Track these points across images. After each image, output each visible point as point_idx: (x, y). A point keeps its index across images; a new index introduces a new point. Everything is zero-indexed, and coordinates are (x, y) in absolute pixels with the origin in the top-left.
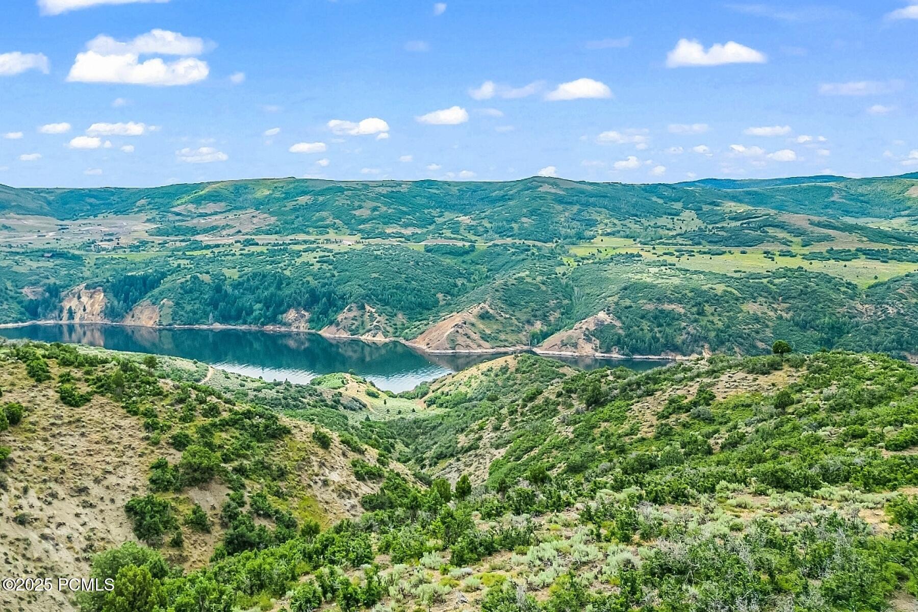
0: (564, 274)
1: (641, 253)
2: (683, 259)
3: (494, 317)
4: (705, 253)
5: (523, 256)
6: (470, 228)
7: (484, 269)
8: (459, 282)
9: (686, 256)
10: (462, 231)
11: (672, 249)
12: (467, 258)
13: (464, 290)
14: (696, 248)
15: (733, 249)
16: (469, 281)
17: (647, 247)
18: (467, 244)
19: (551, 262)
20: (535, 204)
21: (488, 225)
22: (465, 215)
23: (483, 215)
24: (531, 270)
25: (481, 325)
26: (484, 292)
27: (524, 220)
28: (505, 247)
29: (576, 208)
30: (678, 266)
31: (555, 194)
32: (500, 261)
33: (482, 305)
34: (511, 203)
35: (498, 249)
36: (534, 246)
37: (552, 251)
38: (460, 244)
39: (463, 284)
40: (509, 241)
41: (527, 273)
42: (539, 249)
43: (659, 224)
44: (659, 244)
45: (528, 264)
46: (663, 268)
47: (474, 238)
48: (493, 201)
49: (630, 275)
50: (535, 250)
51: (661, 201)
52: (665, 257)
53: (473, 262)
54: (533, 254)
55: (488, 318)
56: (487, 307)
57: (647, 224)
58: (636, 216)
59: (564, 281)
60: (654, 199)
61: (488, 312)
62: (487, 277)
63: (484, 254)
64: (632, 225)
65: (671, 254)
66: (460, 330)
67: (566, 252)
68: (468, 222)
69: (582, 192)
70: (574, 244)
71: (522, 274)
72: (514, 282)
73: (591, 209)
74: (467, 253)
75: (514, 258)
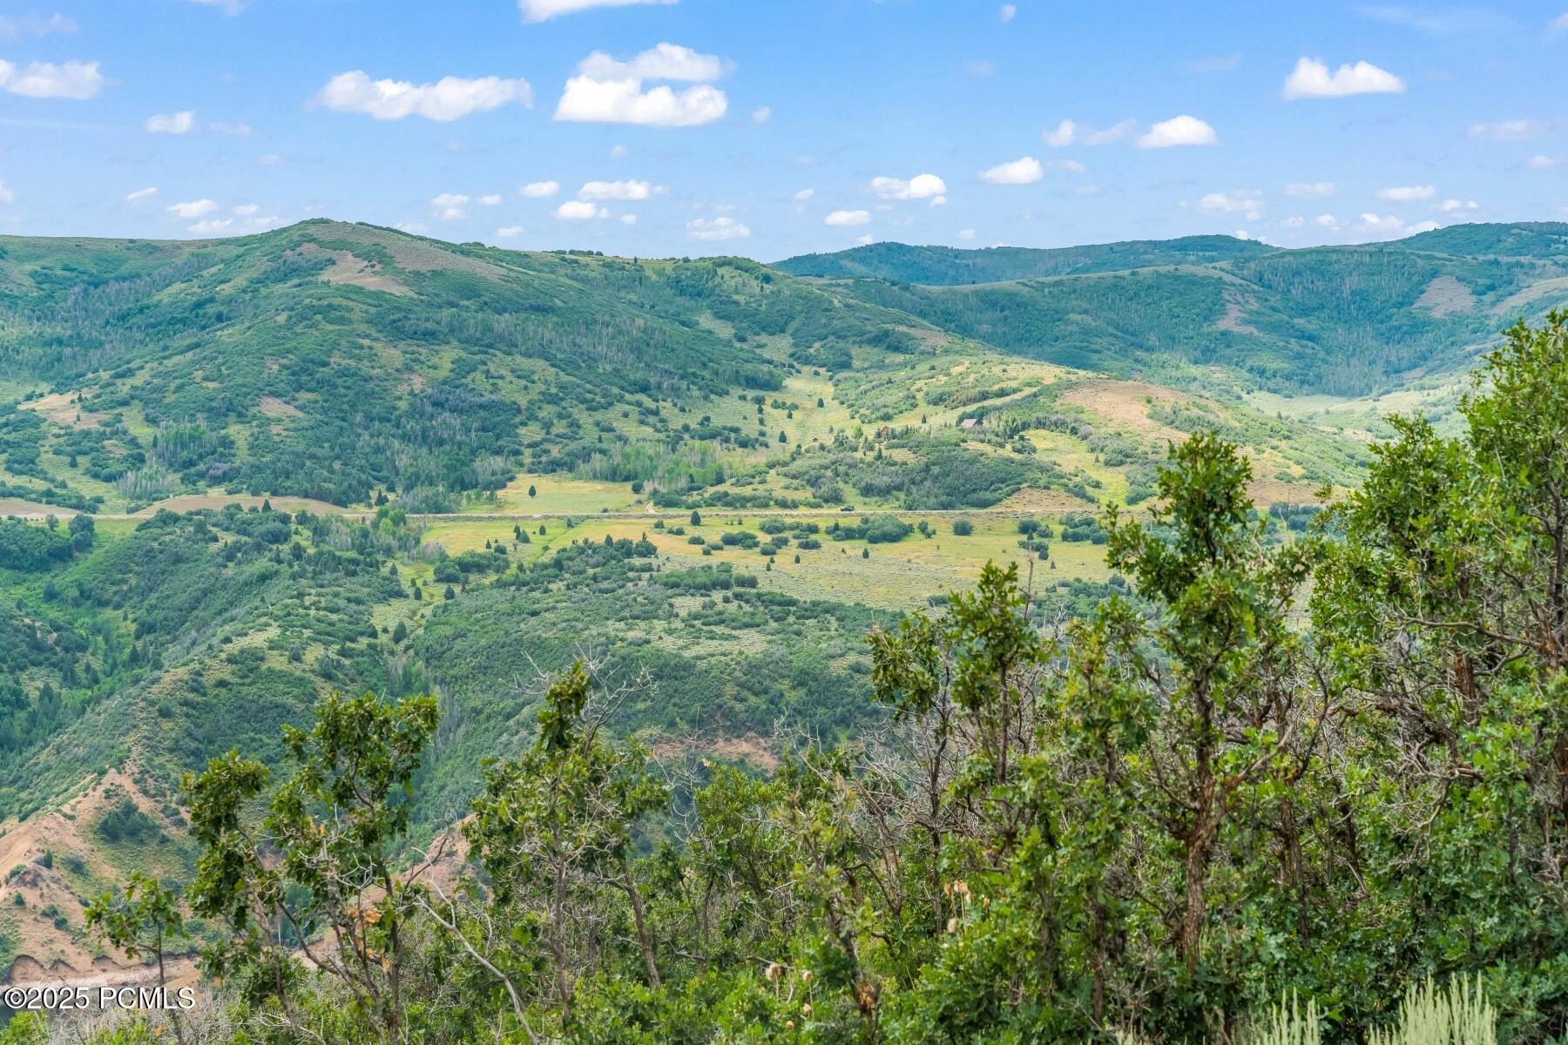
0: (400, 635)
1: (655, 539)
2: (784, 558)
3: (153, 829)
4: (849, 534)
5: (262, 564)
6: (78, 447)
7: (123, 623)
8: (33, 684)
9: (793, 548)
10: (46, 458)
11: (751, 520)
12: (66, 578)
13: (48, 717)
14: (827, 516)
15: (935, 519)
16: (70, 680)
17: (679, 517)
18: (65, 517)
19: (356, 586)
20: (309, 341)
21: (143, 433)
22: (60, 389)
23: (124, 388)
24: (286, 620)
25: (108, 870)
26: (122, 723)
27: (273, 407)
28: (201, 526)
29: (447, 357)
30: (764, 587)
31: (378, 295)
32: (181, 586)
33: (112, 776)
34: (227, 335)
35: (176, 536)
36: (303, 519)
37: (363, 541)
38: (36, 515)
39: (46, 693)
40: (216, 498)
41: (273, 632)
42: (320, 532)
43: (717, 422)
44: (710, 503)
45: (277, 595)
46: (717, 596)
47: (89, 488)
48: (165, 325)
49: (612, 627)
50: (304, 538)
51: (725, 331)
52: (731, 555)
53: (85, 594)
54: (298, 552)
55: (133, 833)
56: (128, 785)
57: (677, 422)
58: (644, 389)
59: (398, 663)
60: (706, 321)
61: (130, 809)
62: (135, 658)
63: (126, 559)
64: (631, 429)
65: (745, 541)
66: (30, 896)
67: (409, 543)
68: (69, 416)
69: (469, 289)
70: (438, 509)
71: (257, 640)
72: (226, 673)
73: (499, 363)
74: (62, 554)
75: (230, 570)
